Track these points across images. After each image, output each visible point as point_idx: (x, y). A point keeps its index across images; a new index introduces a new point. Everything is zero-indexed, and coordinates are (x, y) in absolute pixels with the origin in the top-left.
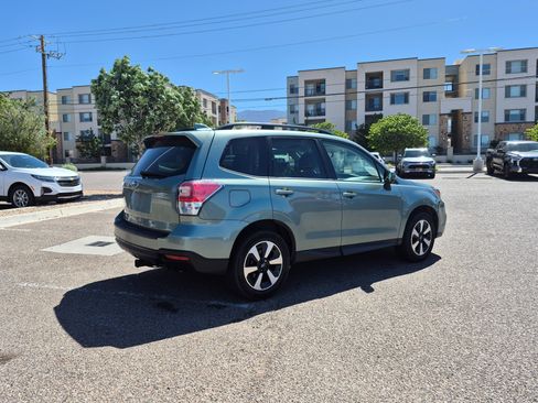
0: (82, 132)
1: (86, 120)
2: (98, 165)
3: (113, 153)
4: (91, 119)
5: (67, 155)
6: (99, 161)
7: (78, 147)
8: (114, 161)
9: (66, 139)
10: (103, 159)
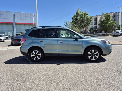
0: (91, 27)
1: (92, 24)
2: (94, 34)
3: (97, 31)
4: (93, 24)
5: (88, 32)
6: (94, 33)
7: (90, 30)
8: (97, 33)
9: (88, 29)
10: (95, 33)
